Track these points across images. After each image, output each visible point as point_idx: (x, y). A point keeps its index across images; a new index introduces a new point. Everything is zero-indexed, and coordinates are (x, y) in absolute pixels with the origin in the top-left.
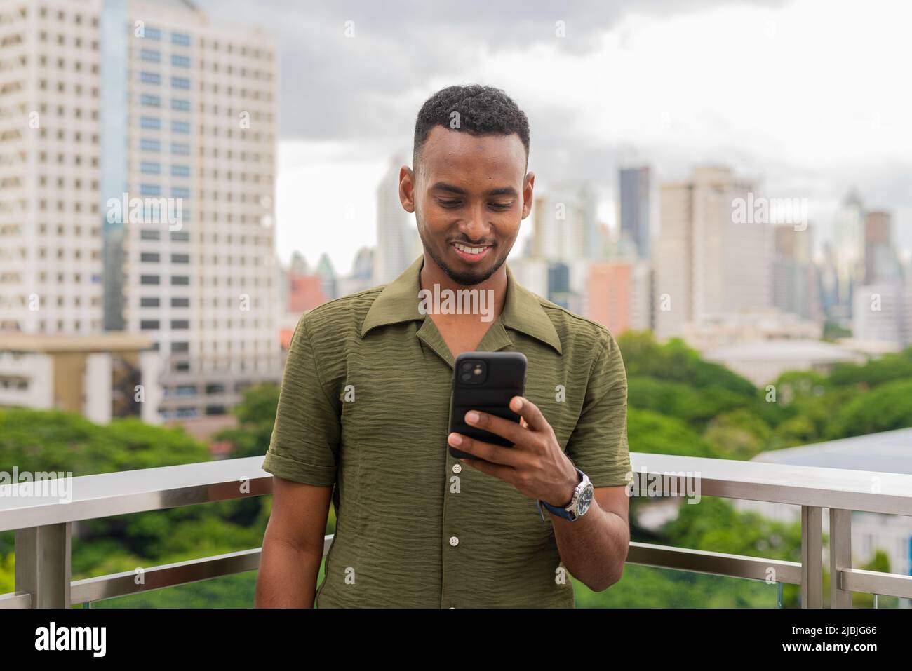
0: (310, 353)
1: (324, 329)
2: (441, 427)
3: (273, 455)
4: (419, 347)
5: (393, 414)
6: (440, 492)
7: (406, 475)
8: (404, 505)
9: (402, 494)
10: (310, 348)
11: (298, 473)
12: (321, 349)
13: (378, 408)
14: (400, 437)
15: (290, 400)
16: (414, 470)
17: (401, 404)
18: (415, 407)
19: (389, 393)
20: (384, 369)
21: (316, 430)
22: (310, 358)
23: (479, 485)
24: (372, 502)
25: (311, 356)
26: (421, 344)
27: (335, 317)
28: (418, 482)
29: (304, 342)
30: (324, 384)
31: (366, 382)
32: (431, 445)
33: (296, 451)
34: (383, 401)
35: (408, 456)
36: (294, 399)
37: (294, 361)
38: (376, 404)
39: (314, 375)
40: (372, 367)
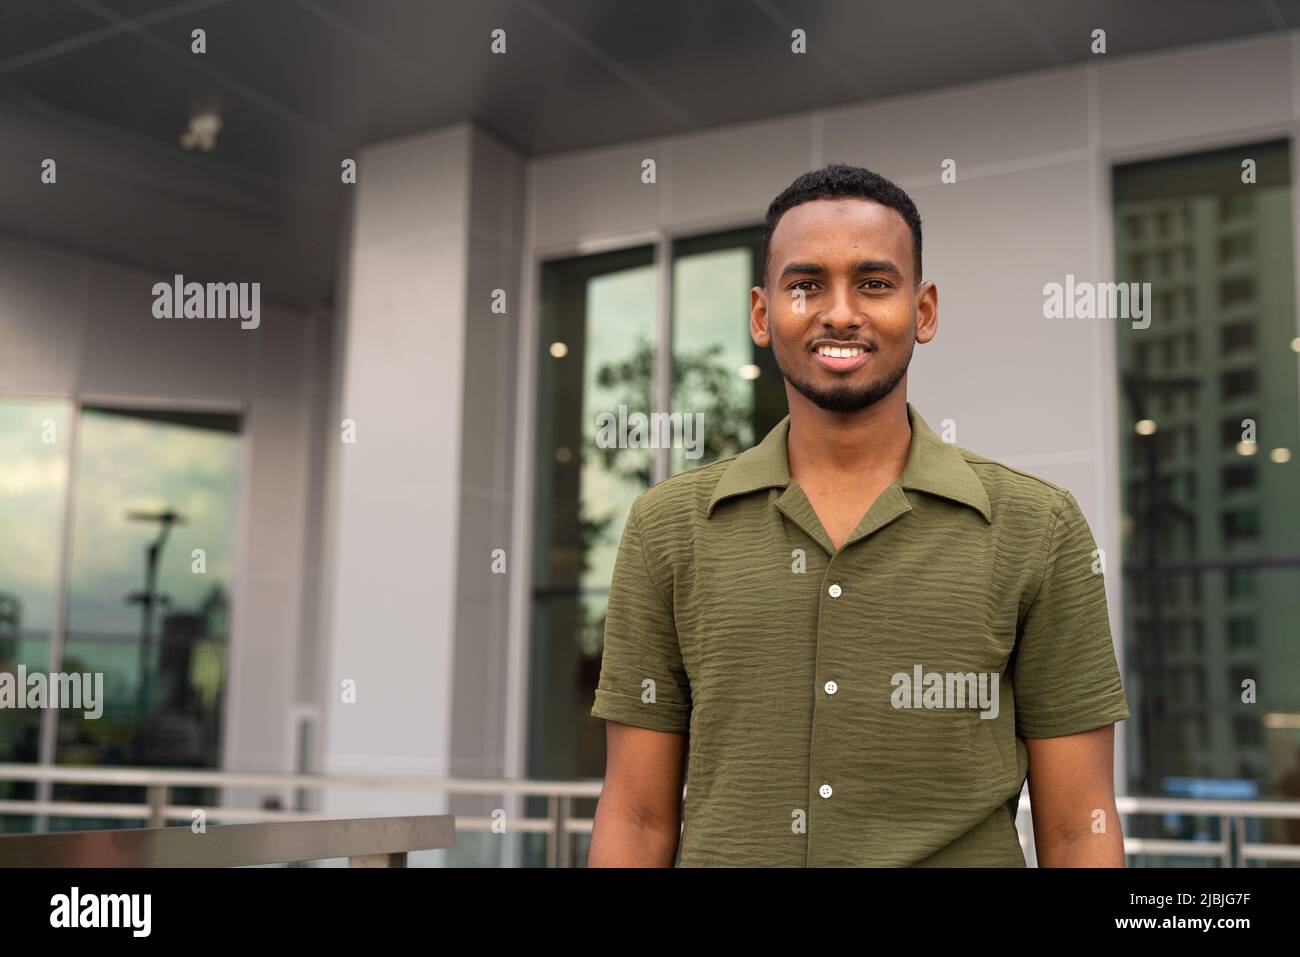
0: (637, 545)
1: (656, 511)
2: (808, 630)
5: (744, 618)
6: (807, 722)
7: (761, 702)
8: (756, 744)
9: (755, 729)
10: (637, 539)
11: (631, 712)
12: (651, 538)
13: (724, 612)
14: (752, 649)
15: (618, 613)
16: (769, 693)
17: (753, 604)
20: (733, 560)
21: (651, 650)
22: (637, 551)
23: (860, 709)
24: (718, 747)
25: (639, 549)
26: (784, 519)
27: (671, 494)
28: (776, 710)
29: (631, 530)
30: (658, 585)
31: (709, 578)
32: (795, 657)
33: (626, 681)
34: (728, 603)
35: (762, 675)
36: (623, 611)
37: (621, 560)
38: (721, 607)
39: (645, 574)
40: (717, 557)
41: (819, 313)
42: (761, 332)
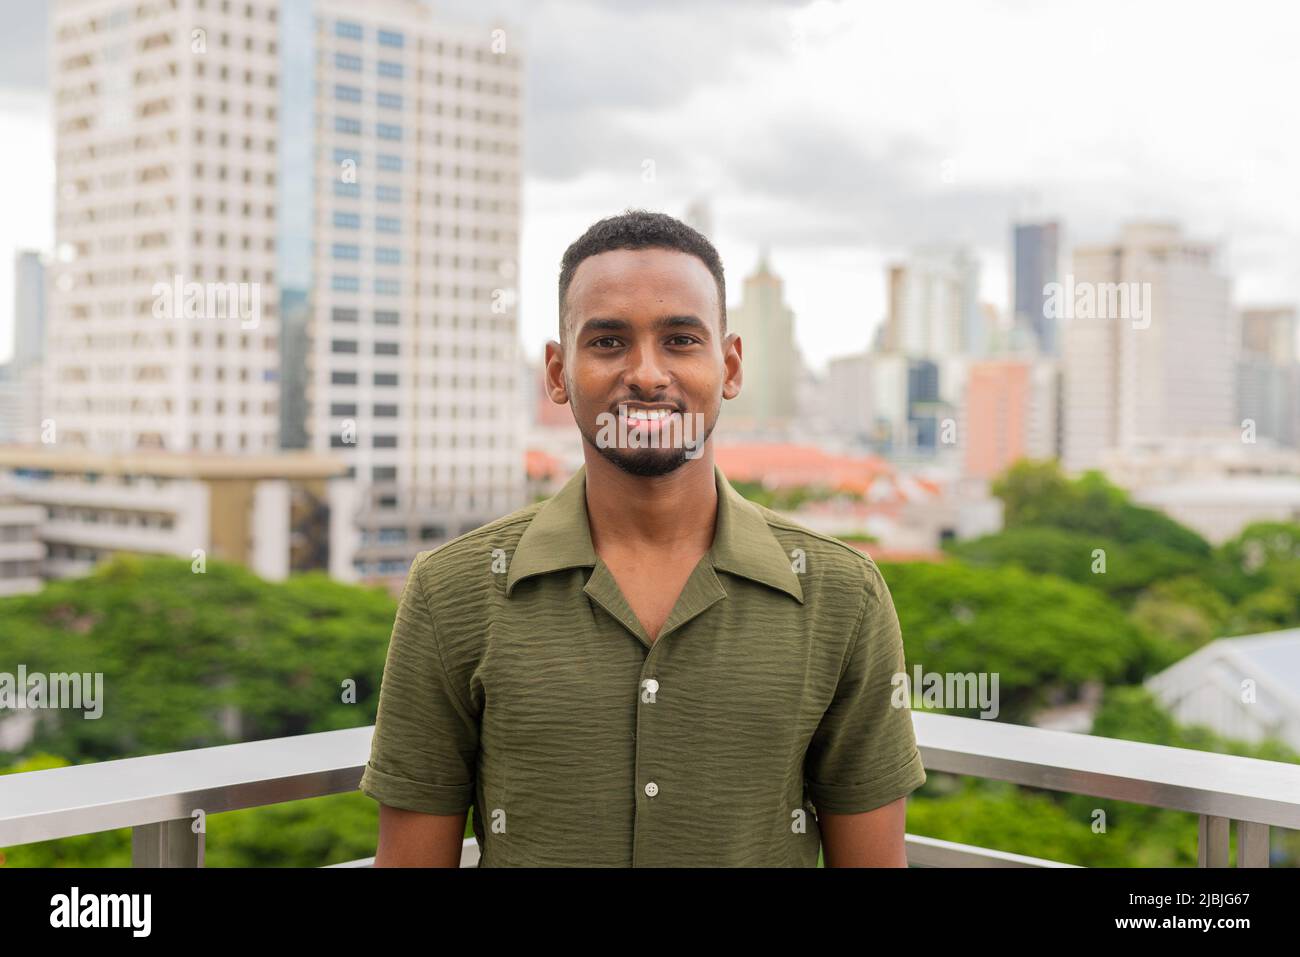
0: (427, 623)
1: (448, 587)
2: (625, 729)
3: (376, 772)
4: (589, 609)
5: (556, 714)
6: (628, 825)
7: (576, 803)
8: (573, 847)
9: (571, 831)
10: (428, 616)
11: (415, 798)
12: (444, 618)
13: (532, 705)
14: (566, 747)
15: (400, 691)
16: (588, 795)
17: (568, 699)
18: (587, 701)
19: (547, 682)
20: (539, 646)
21: (440, 734)
22: (426, 630)
23: (685, 812)
24: (528, 842)
25: (429, 628)
26: (591, 604)
27: (463, 567)
28: (595, 813)
29: (419, 605)
30: (449, 671)
31: (512, 666)
32: (613, 757)
33: (411, 765)
34: (538, 696)
35: (578, 775)
36: (406, 690)
37: (403, 635)
38: (529, 700)
39: (436, 657)
40: (521, 643)
41: (622, 373)
42: (557, 389)
